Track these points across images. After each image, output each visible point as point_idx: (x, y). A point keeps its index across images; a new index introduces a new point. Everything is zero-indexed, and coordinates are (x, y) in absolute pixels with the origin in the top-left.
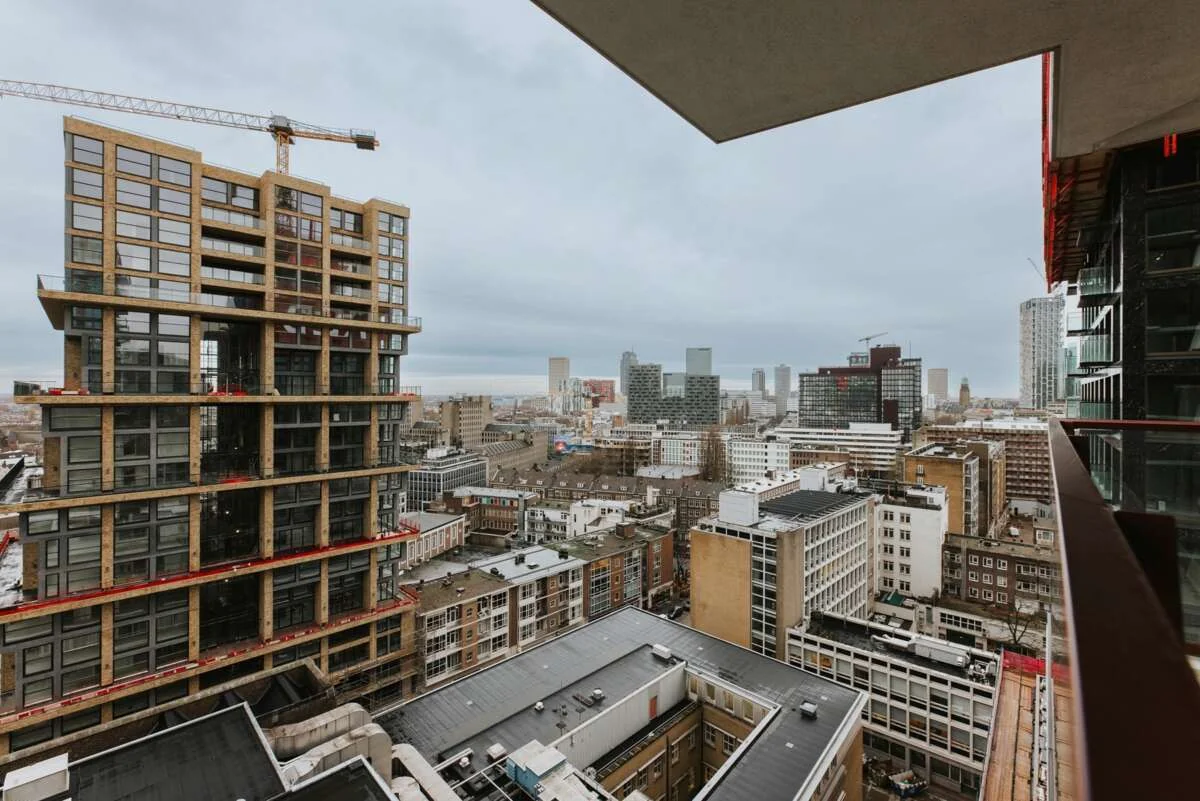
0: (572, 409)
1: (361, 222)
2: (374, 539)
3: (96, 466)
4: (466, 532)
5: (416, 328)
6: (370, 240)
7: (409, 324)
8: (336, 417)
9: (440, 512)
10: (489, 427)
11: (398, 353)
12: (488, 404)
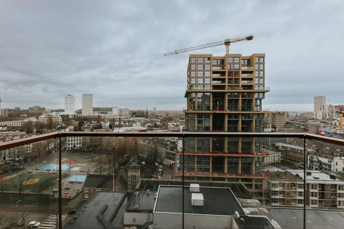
0: (327, 118)
1: (249, 61)
2: (254, 154)
3: (194, 126)
4: (281, 158)
5: (268, 90)
6: (253, 66)
7: (265, 89)
8: (243, 117)
9: (271, 150)
10: (287, 123)
11: (261, 98)
12: (287, 114)
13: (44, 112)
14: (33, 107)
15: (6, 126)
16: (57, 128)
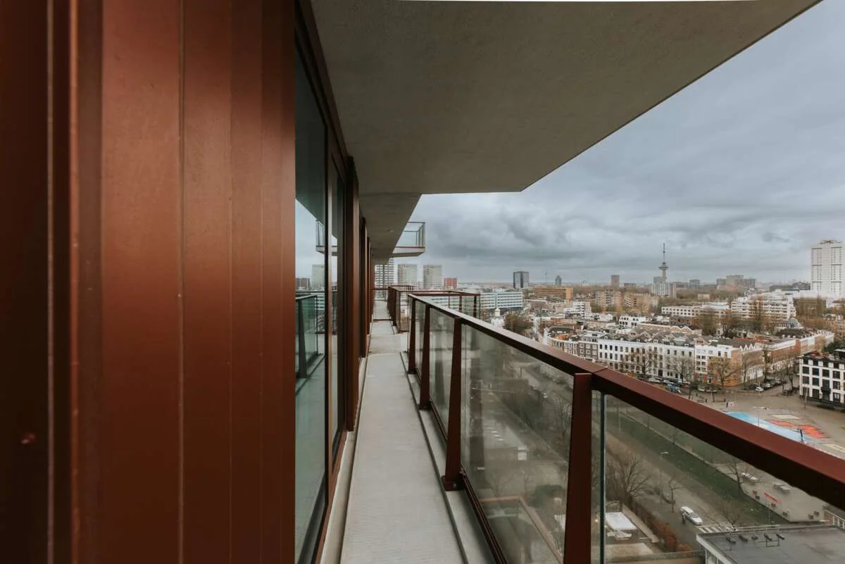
13: (753, 289)
14: (725, 278)
15: (669, 315)
16: (775, 332)
